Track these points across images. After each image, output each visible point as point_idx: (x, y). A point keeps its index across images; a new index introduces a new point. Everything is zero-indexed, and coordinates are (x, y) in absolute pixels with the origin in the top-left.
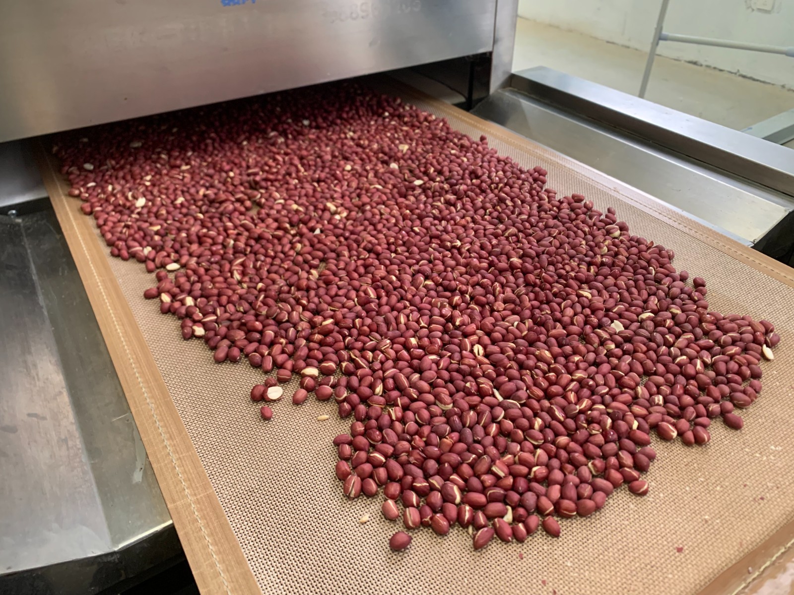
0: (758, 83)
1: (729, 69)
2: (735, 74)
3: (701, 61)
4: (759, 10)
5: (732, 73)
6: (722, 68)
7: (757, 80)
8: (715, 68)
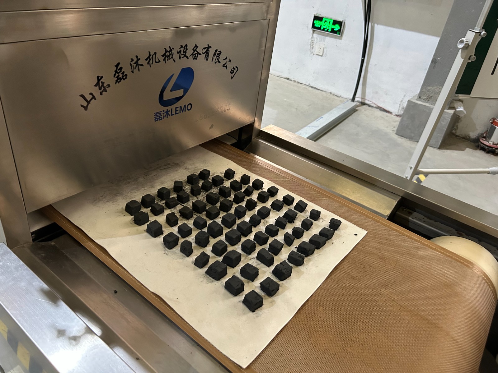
0: (319, 91)
1: (305, 83)
2: (308, 85)
3: (291, 78)
4: (317, 54)
5: (306, 85)
6: (301, 82)
7: (319, 89)
8: (298, 82)
